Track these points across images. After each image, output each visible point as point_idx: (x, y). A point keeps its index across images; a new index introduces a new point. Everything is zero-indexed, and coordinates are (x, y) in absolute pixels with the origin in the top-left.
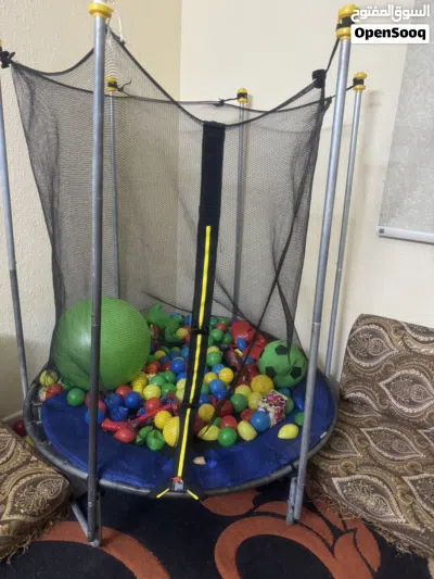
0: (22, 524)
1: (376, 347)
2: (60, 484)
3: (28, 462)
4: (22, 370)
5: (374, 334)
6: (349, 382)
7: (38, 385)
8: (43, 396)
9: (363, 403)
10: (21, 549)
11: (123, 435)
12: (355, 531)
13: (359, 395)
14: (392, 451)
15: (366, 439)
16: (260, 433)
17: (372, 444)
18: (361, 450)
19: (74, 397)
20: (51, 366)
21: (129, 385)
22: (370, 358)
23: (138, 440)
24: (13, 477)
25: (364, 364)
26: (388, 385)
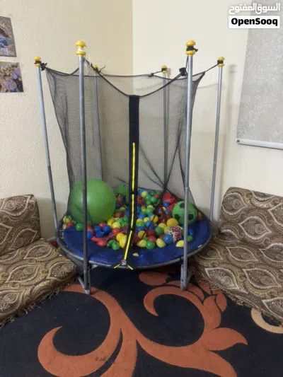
0: (55, 281)
1: (236, 204)
2: (72, 266)
3: (58, 257)
4: (55, 215)
5: (236, 197)
6: (223, 224)
7: (62, 223)
8: (65, 227)
9: (231, 235)
10: (55, 293)
11: (101, 243)
12: (216, 295)
13: (228, 231)
14: (240, 258)
15: (228, 252)
16: (167, 245)
17: (230, 254)
18: (223, 256)
19: (78, 227)
20: (68, 214)
21: (106, 222)
22: (233, 210)
23: (108, 245)
24: (51, 262)
25: (230, 214)
26: (243, 225)
